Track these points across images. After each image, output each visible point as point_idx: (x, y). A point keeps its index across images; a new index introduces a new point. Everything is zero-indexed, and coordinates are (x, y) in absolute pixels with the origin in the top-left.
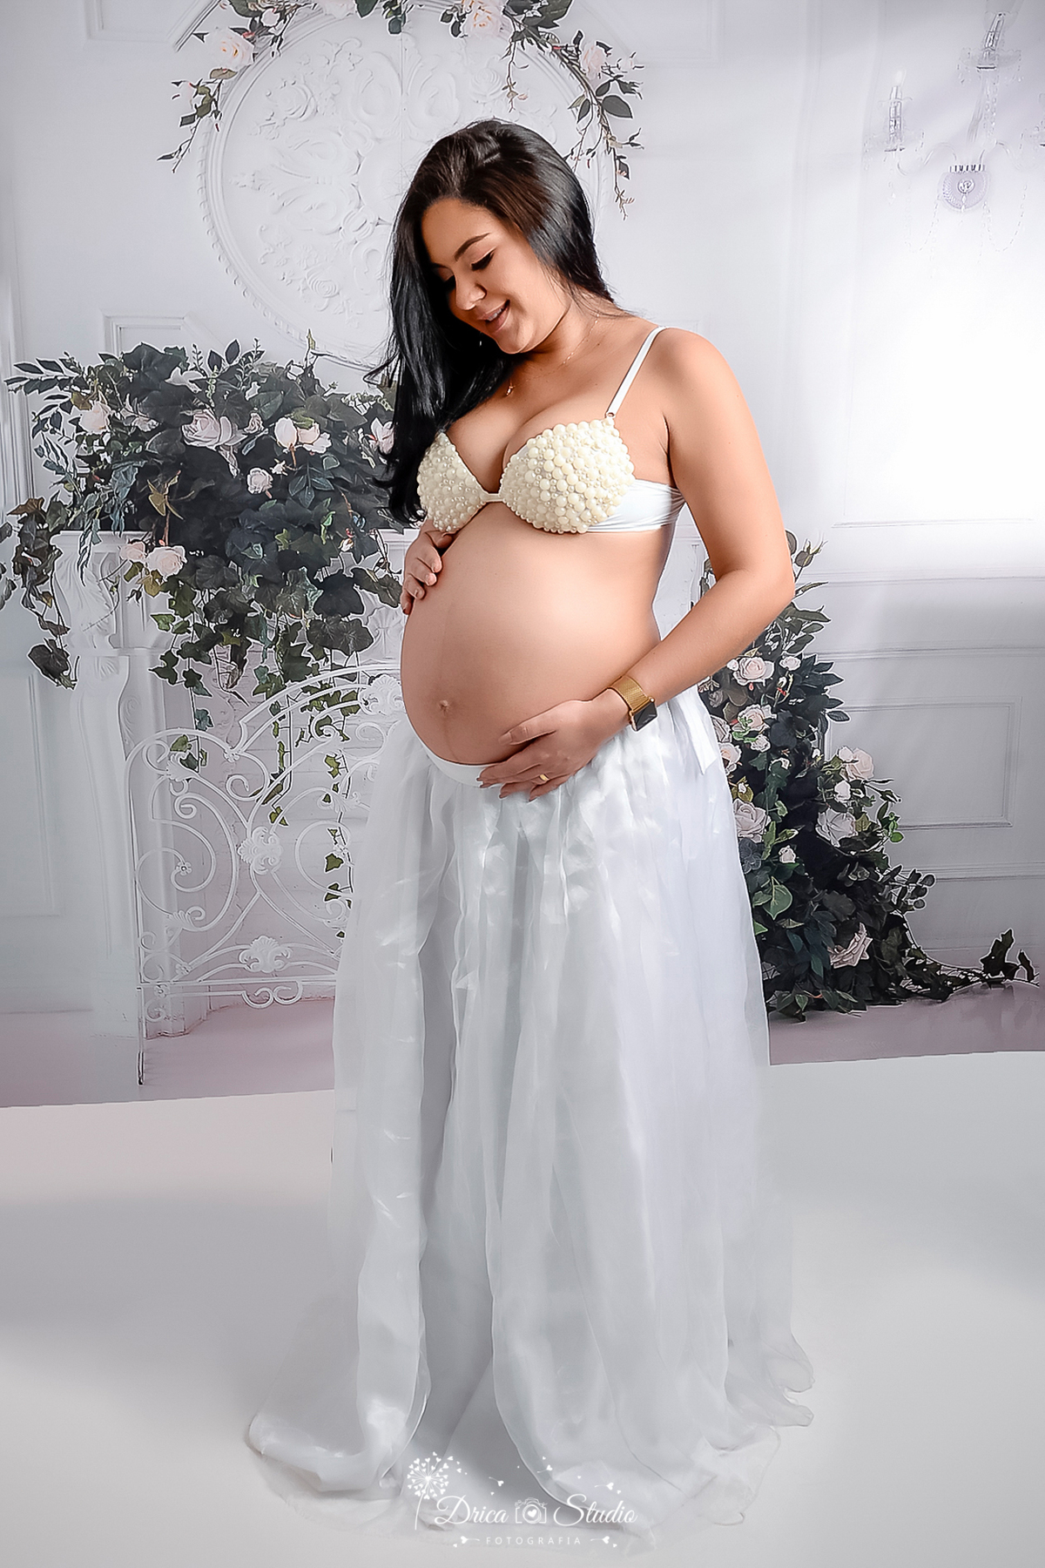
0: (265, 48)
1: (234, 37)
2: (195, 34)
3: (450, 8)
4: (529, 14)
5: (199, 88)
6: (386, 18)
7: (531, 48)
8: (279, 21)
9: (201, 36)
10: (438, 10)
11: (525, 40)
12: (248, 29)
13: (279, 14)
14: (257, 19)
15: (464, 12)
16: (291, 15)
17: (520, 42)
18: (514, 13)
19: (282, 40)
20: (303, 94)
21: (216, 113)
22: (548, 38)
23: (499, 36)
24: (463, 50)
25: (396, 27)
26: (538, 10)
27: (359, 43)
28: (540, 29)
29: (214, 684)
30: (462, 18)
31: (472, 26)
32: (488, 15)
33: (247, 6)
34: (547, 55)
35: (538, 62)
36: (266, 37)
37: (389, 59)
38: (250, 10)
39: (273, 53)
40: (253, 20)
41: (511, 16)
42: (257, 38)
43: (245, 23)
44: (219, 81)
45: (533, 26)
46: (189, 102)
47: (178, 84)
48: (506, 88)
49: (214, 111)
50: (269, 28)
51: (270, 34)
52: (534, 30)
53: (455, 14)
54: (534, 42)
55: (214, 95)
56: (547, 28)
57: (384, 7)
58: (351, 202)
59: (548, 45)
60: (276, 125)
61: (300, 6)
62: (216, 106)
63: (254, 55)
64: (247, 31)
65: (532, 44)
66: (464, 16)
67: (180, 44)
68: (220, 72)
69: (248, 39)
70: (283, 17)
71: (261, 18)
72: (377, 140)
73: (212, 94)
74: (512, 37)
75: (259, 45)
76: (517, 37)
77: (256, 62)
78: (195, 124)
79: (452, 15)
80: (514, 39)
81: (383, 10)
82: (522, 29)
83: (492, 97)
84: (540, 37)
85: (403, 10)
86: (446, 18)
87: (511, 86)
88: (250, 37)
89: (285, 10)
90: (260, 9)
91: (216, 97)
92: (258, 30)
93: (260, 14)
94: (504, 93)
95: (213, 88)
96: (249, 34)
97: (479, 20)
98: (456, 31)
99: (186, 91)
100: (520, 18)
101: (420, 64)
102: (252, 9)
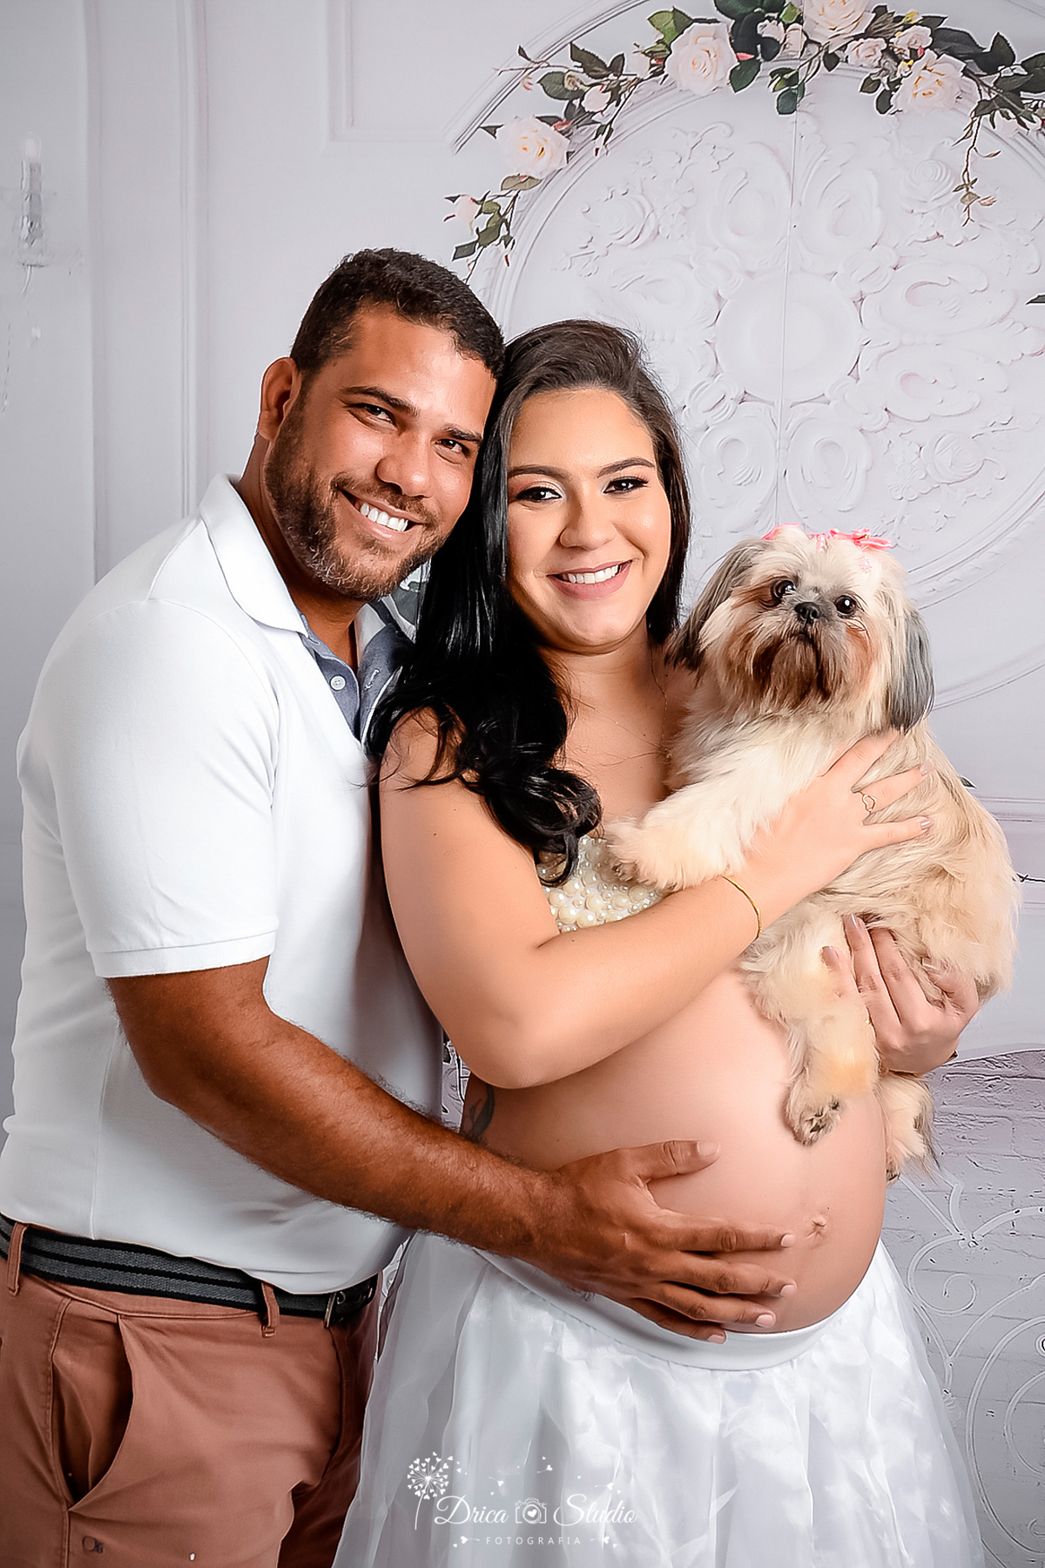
0: (585, 143)
1: (540, 129)
2: (484, 128)
3: (878, 70)
4: (1006, 72)
5: (485, 205)
6: (774, 91)
7: (1005, 125)
8: (609, 103)
9: (492, 130)
10: (857, 75)
11: (998, 112)
12: (562, 116)
13: (610, 93)
14: (576, 102)
15: (898, 76)
16: (627, 93)
17: (988, 116)
18: (981, 73)
19: (611, 130)
20: (638, 208)
21: (508, 240)
22: (1036, 107)
23: (954, 109)
24: (893, 133)
25: (788, 104)
26: (1023, 65)
27: (728, 131)
28: (1023, 94)
29: (451, 1092)
30: (895, 85)
31: (911, 96)
32: (939, 77)
33: (563, 84)
34: (1032, 134)
35: (1015, 146)
36: (588, 126)
37: (775, 152)
38: (567, 90)
39: (597, 150)
40: (570, 103)
41: (976, 78)
42: (575, 131)
43: (558, 108)
44: (514, 193)
45: (1012, 91)
46: (469, 224)
47: (453, 199)
48: (961, 188)
49: (504, 236)
50: (594, 114)
51: (594, 122)
52: (1013, 95)
53: (885, 80)
54: (1011, 115)
55: (505, 214)
56: (1035, 93)
57: (772, 75)
58: (702, 367)
59: (1035, 117)
60: (595, 255)
61: (642, 80)
62: (508, 229)
63: (568, 154)
64: (560, 120)
65: (1009, 118)
66: (899, 82)
67: (461, 143)
68: (515, 182)
69: (560, 132)
70: (616, 96)
71: (582, 100)
72: (750, 274)
73: (502, 213)
74: (975, 110)
75: (578, 139)
76: (983, 108)
77: (572, 163)
78: (474, 257)
79: (879, 82)
80: (978, 112)
81: (770, 79)
82: (993, 96)
83: (937, 204)
84: (1022, 106)
85: (801, 78)
86: (869, 85)
87: (968, 185)
88: (564, 128)
89: (619, 87)
90: (581, 87)
91: (508, 217)
92: (577, 116)
93: (581, 95)
94: (955, 198)
95: (504, 203)
96: (563, 125)
97: (922, 87)
98: (883, 105)
99: (465, 209)
100: (990, 80)
101: (822, 159)
102: (570, 88)
